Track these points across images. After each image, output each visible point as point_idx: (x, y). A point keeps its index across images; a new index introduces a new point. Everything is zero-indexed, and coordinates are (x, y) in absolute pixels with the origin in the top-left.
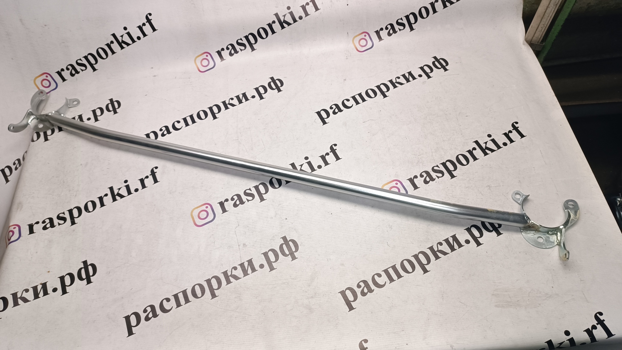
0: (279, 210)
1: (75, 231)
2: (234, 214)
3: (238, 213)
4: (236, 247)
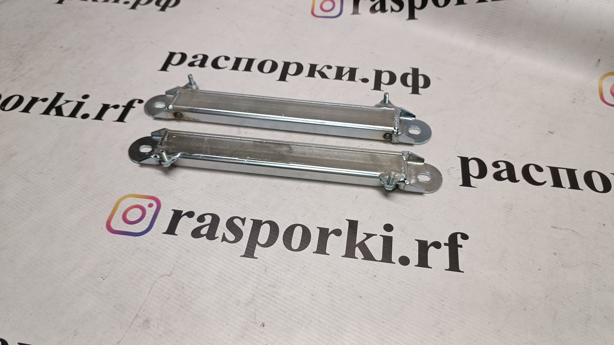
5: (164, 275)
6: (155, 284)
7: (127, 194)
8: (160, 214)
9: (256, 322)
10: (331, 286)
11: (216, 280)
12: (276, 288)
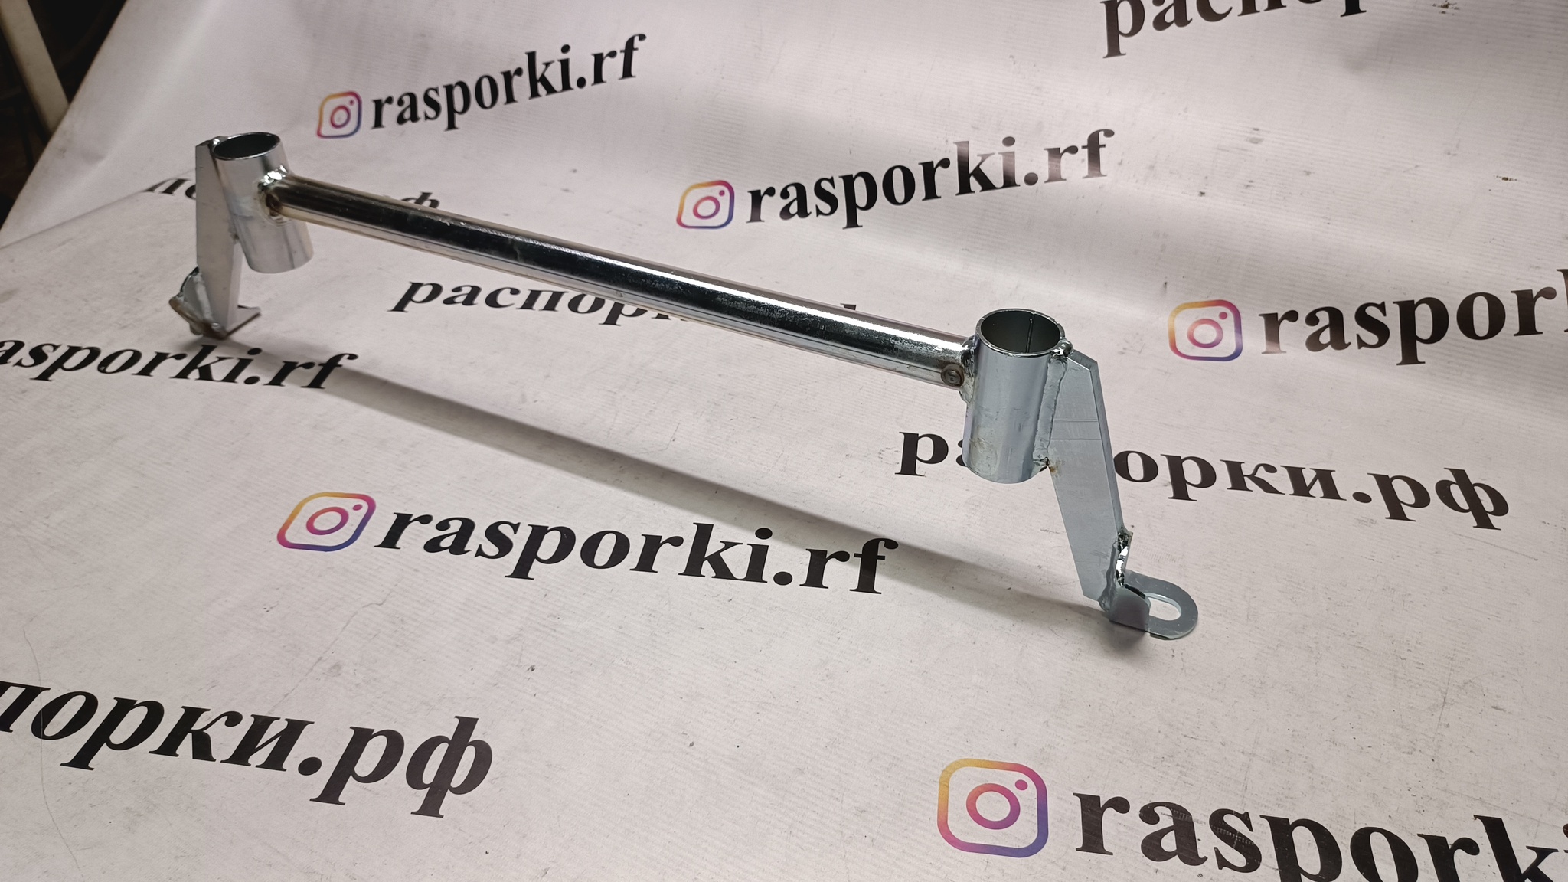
5: (371, 604)
6: (355, 617)
7: (318, 492)
8: (372, 519)
9: (521, 664)
10: (653, 614)
11: (460, 609)
12: (561, 619)
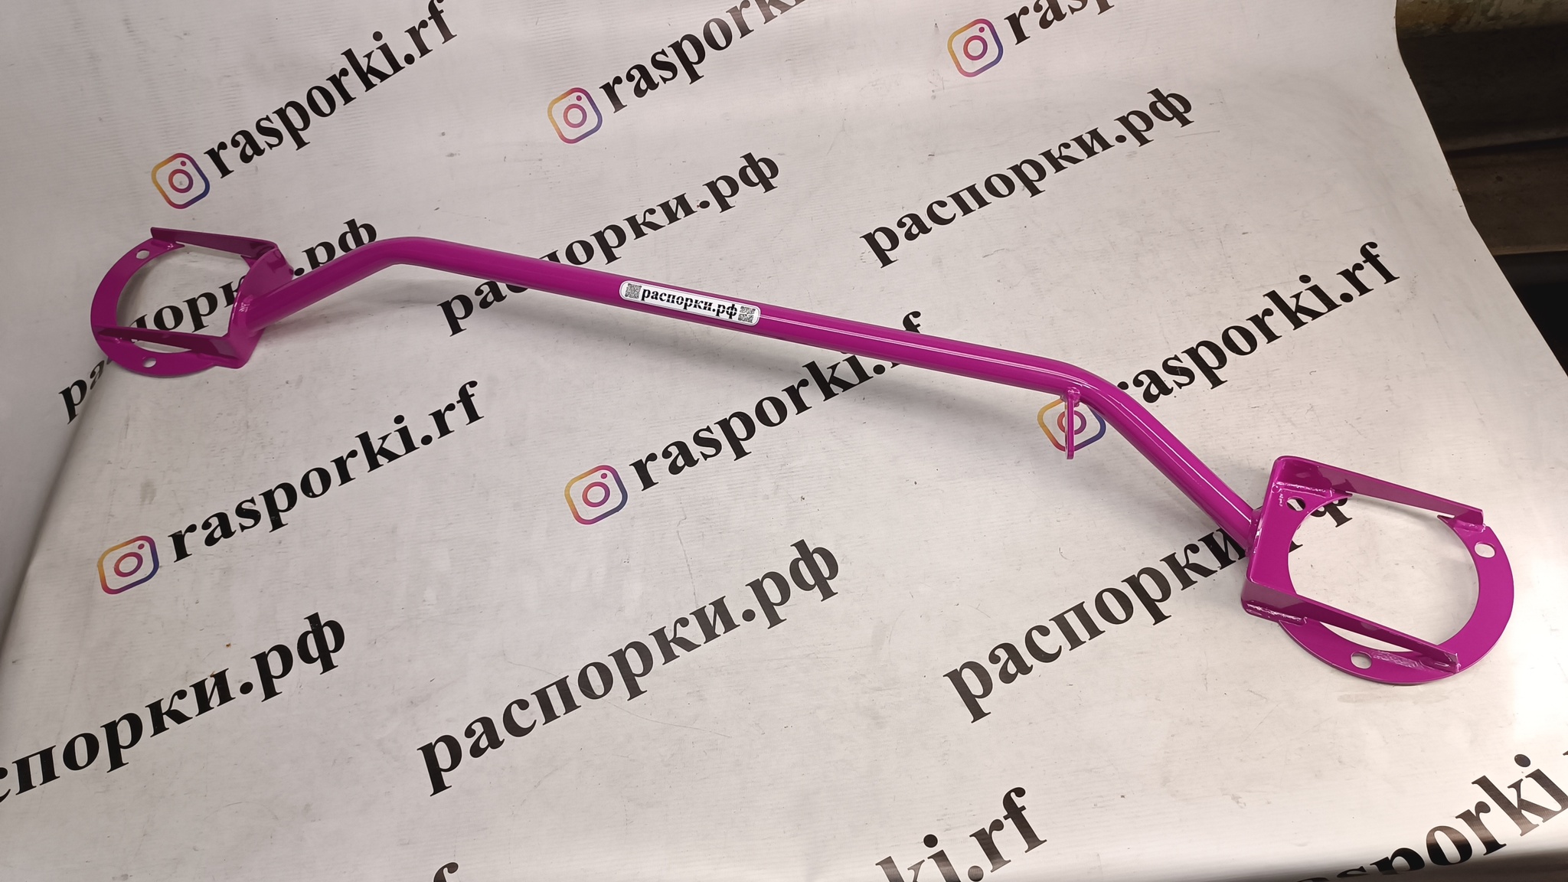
0: (783, 477)
1: (283, 542)
2: (674, 489)
3: (681, 486)
4: (682, 571)
